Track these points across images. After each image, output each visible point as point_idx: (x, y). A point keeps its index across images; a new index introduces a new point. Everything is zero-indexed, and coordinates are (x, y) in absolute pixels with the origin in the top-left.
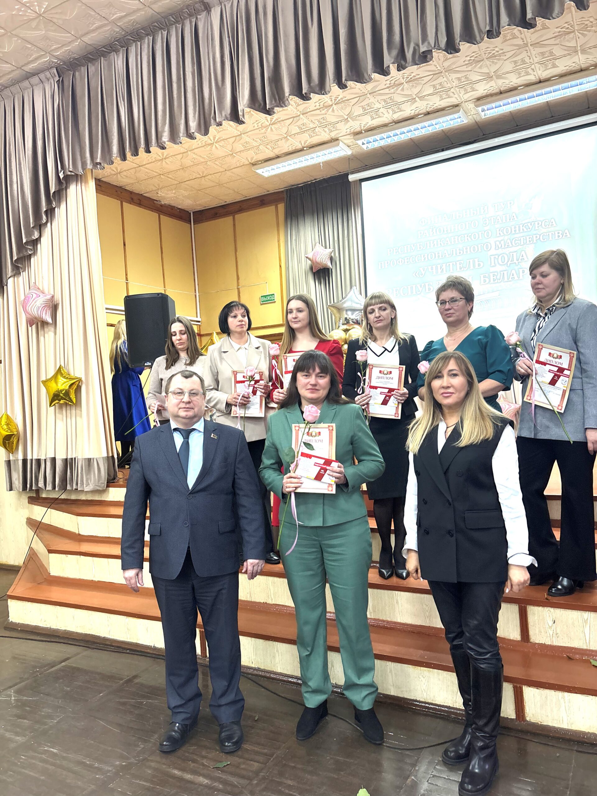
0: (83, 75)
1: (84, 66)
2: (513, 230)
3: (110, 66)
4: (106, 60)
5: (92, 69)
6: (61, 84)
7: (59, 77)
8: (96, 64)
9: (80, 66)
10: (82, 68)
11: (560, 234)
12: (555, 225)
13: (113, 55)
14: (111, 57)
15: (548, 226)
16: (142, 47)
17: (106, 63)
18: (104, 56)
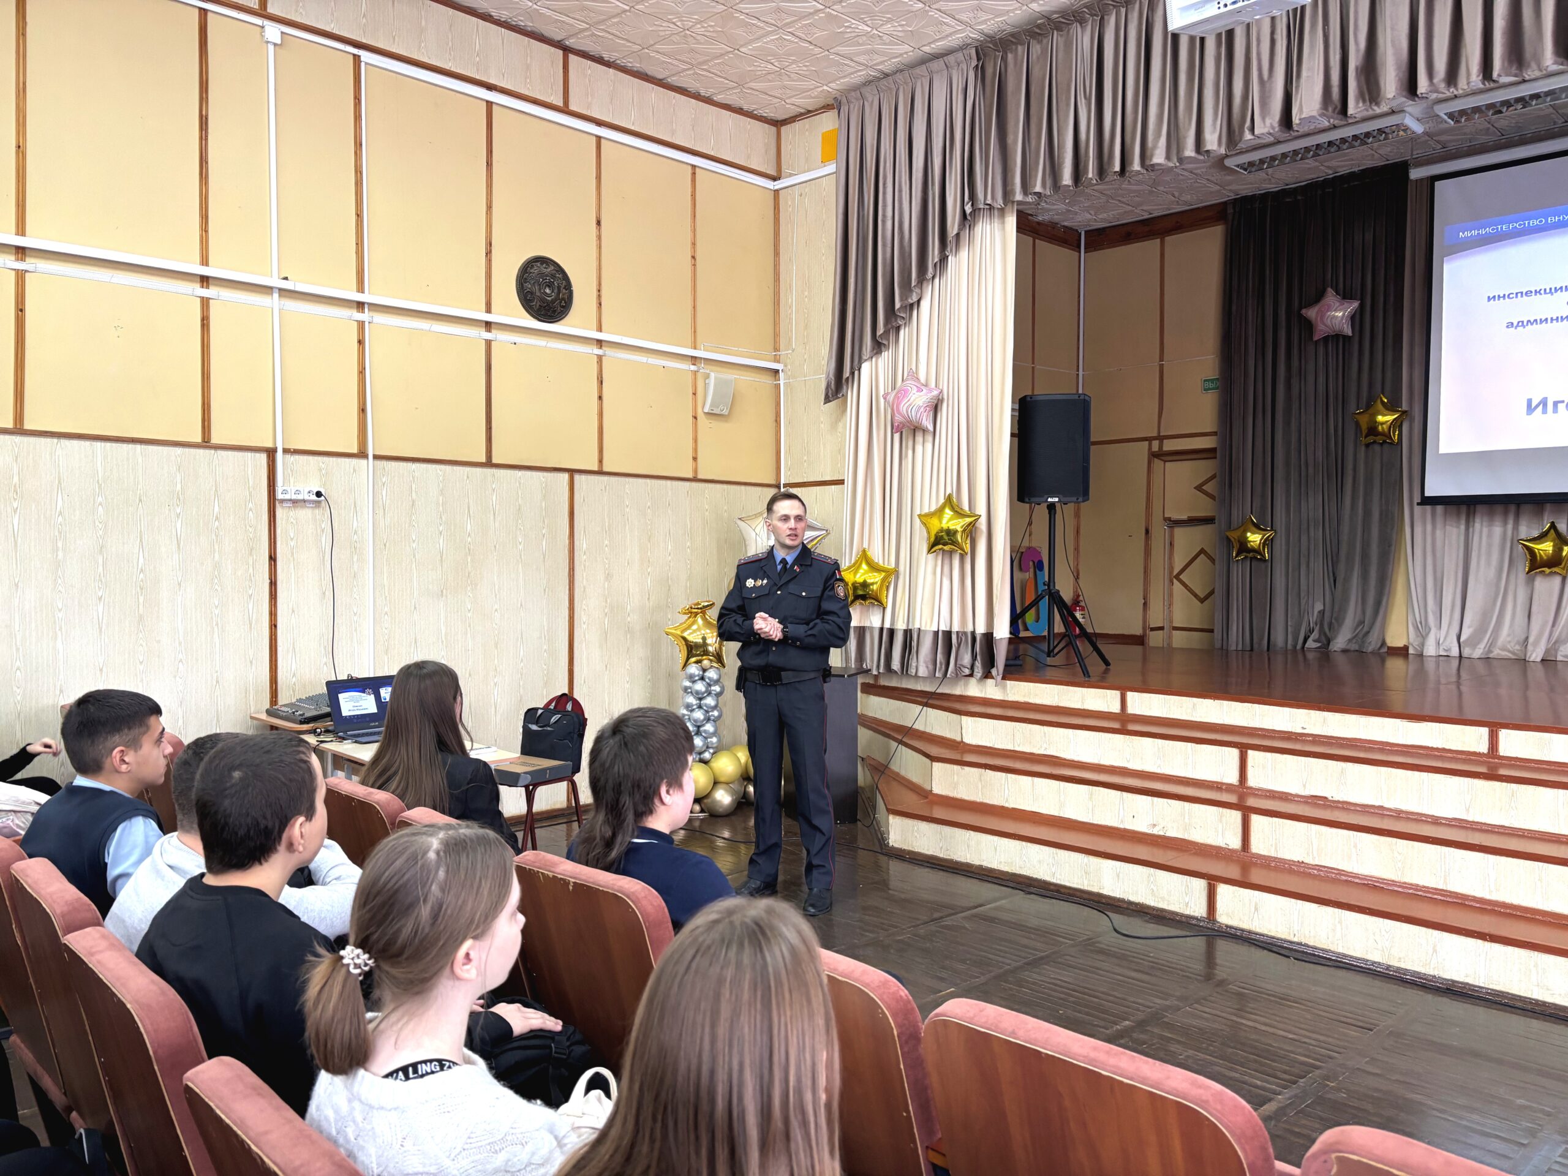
0: (1019, 58)
1: (1022, 44)
3: (1068, 45)
4: (1061, 36)
5: (1036, 49)
6: (981, 71)
7: (978, 59)
8: (1045, 41)
9: (1016, 44)
10: (1020, 48)
13: (1076, 28)
14: (1071, 31)
16: (1129, 16)
17: (1061, 40)
18: (1059, 29)
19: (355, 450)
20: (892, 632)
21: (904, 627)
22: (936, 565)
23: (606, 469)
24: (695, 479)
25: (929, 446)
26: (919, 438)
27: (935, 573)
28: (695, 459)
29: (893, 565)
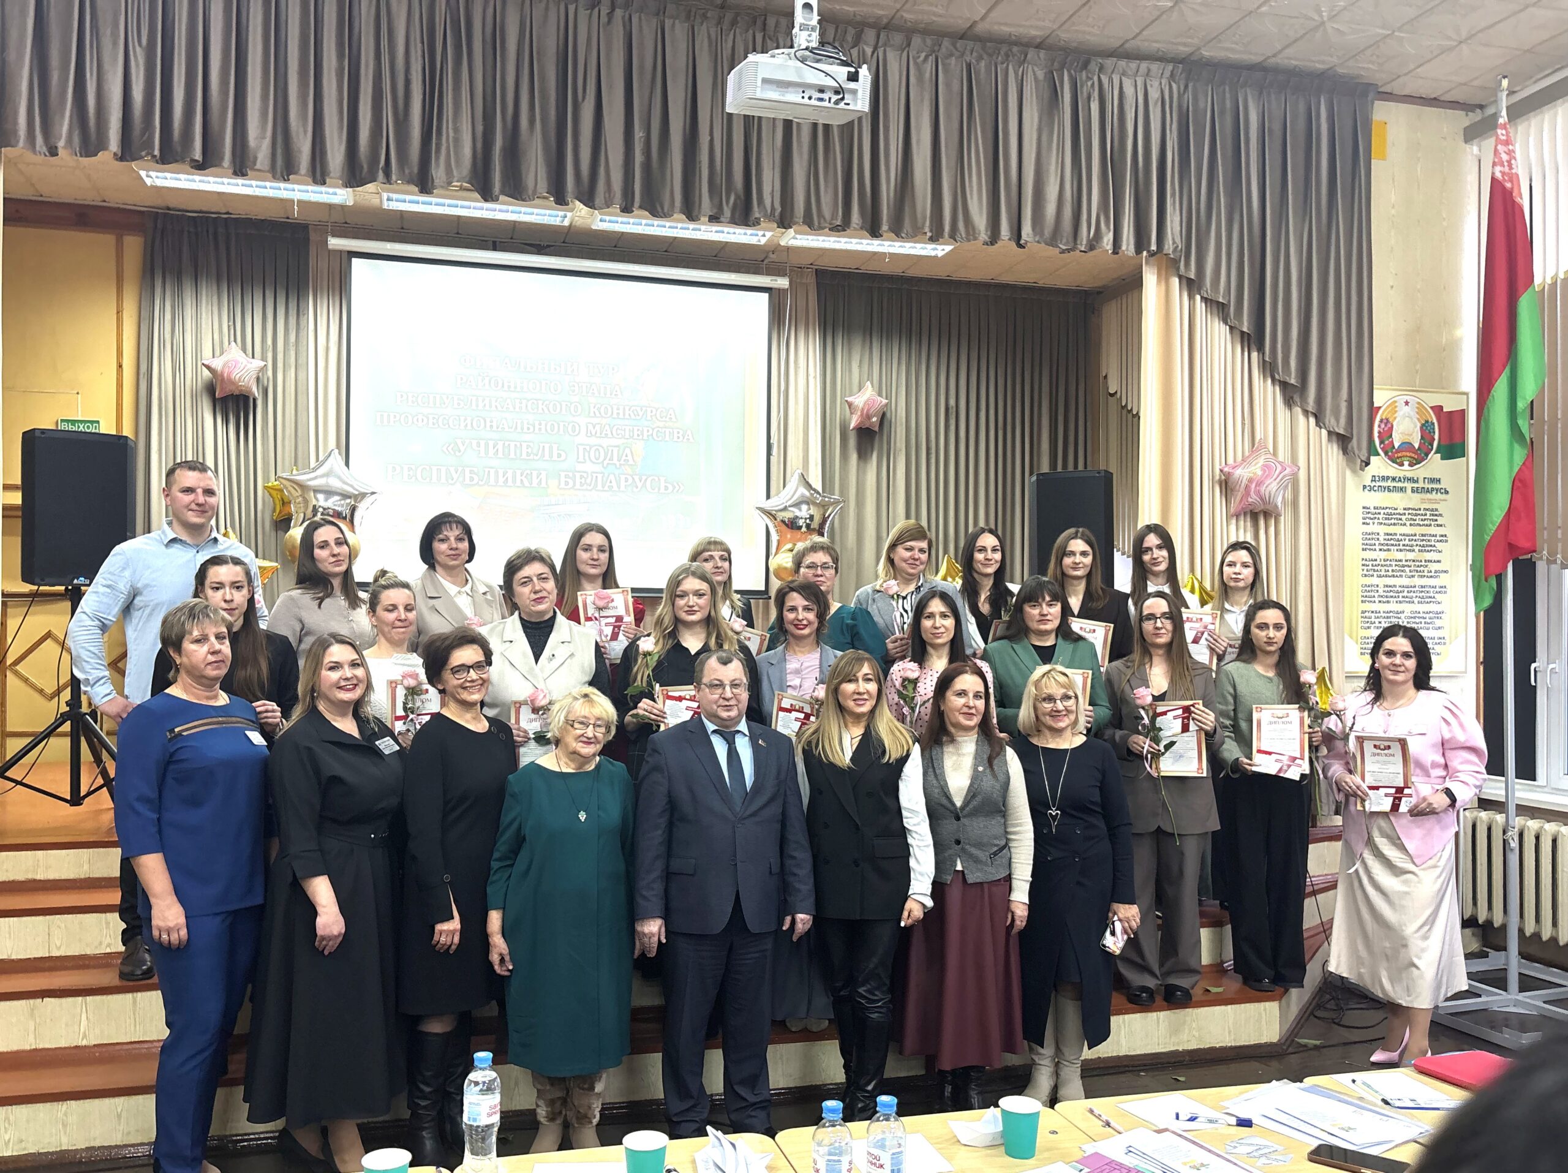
2: (615, 411)
11: (680, 435)
12: (674, 419)
15: (664, 419)
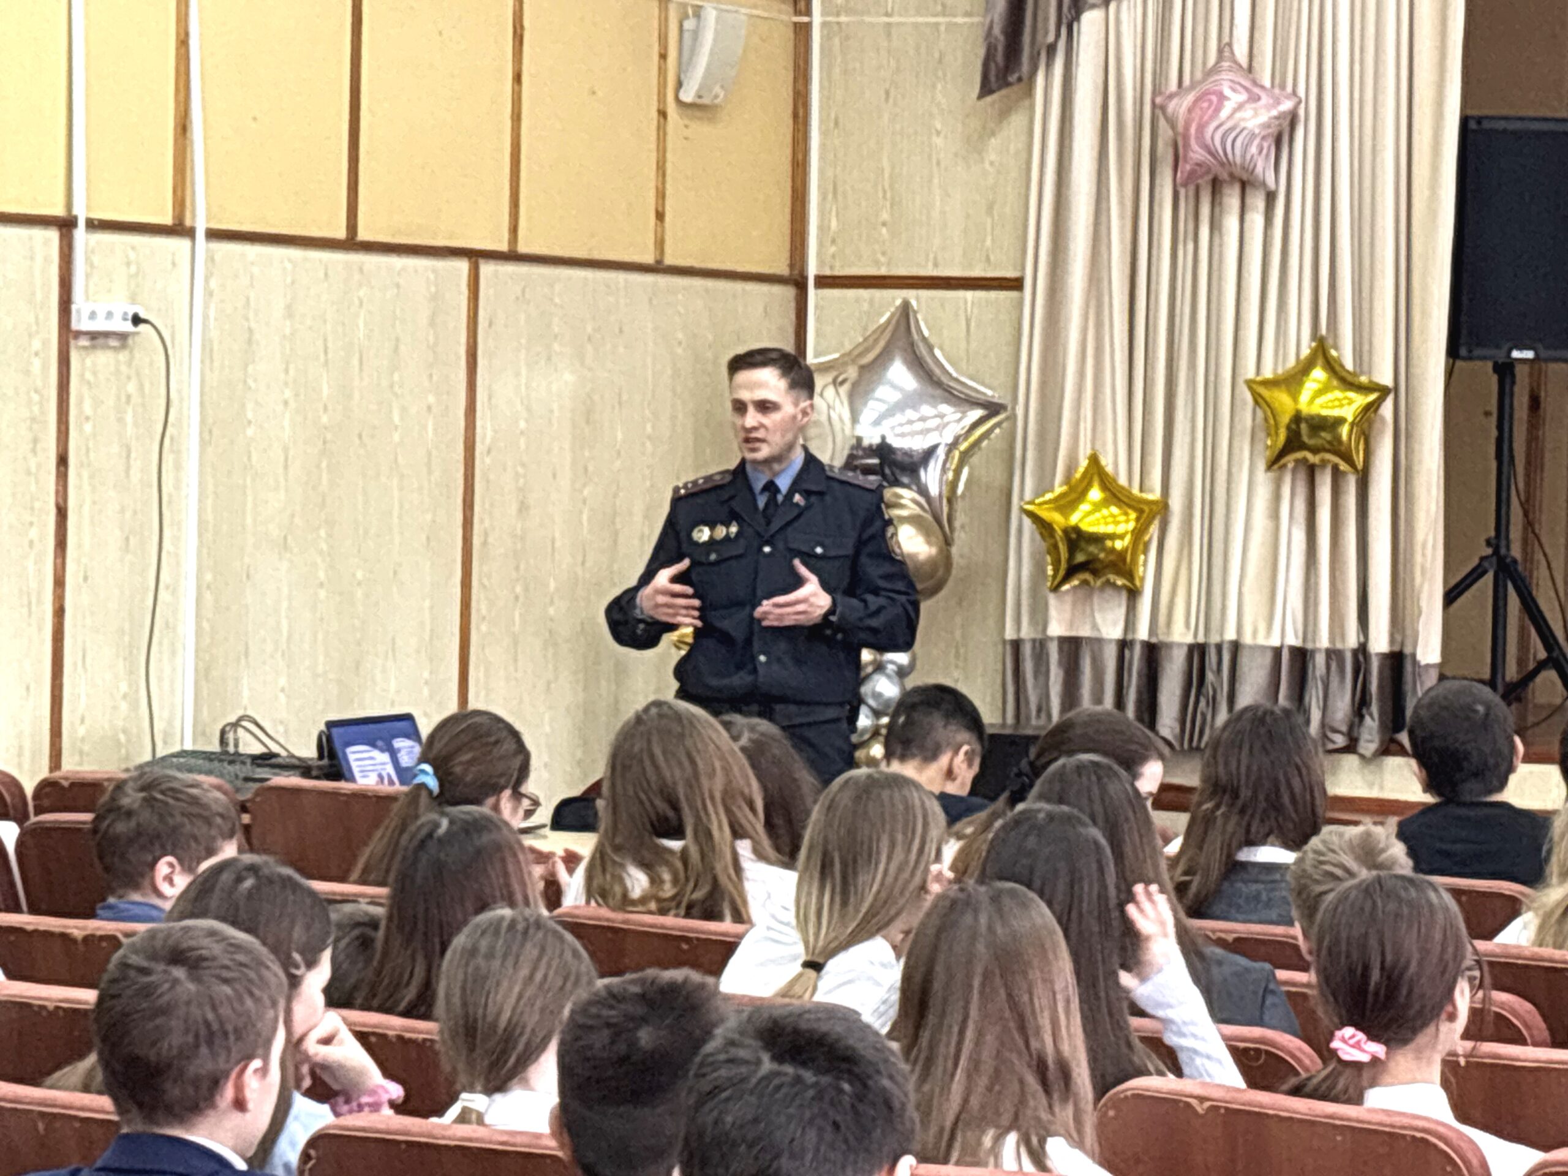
19: (167, 220)
20: (1153, 652)
21: (1189, 639)
22: (1277, 497)
23: (523, 248)
24: (657, 268)
25: (1256, 219)
26: (1232, 200)
27: (1275, 515)
28: (660, 216)
29: (1155, 495)
